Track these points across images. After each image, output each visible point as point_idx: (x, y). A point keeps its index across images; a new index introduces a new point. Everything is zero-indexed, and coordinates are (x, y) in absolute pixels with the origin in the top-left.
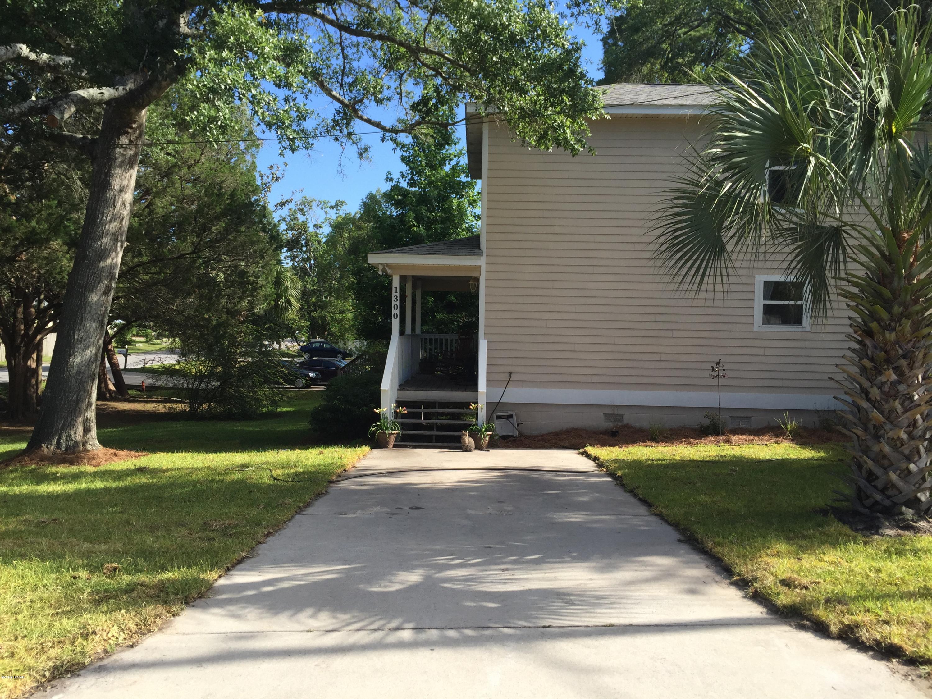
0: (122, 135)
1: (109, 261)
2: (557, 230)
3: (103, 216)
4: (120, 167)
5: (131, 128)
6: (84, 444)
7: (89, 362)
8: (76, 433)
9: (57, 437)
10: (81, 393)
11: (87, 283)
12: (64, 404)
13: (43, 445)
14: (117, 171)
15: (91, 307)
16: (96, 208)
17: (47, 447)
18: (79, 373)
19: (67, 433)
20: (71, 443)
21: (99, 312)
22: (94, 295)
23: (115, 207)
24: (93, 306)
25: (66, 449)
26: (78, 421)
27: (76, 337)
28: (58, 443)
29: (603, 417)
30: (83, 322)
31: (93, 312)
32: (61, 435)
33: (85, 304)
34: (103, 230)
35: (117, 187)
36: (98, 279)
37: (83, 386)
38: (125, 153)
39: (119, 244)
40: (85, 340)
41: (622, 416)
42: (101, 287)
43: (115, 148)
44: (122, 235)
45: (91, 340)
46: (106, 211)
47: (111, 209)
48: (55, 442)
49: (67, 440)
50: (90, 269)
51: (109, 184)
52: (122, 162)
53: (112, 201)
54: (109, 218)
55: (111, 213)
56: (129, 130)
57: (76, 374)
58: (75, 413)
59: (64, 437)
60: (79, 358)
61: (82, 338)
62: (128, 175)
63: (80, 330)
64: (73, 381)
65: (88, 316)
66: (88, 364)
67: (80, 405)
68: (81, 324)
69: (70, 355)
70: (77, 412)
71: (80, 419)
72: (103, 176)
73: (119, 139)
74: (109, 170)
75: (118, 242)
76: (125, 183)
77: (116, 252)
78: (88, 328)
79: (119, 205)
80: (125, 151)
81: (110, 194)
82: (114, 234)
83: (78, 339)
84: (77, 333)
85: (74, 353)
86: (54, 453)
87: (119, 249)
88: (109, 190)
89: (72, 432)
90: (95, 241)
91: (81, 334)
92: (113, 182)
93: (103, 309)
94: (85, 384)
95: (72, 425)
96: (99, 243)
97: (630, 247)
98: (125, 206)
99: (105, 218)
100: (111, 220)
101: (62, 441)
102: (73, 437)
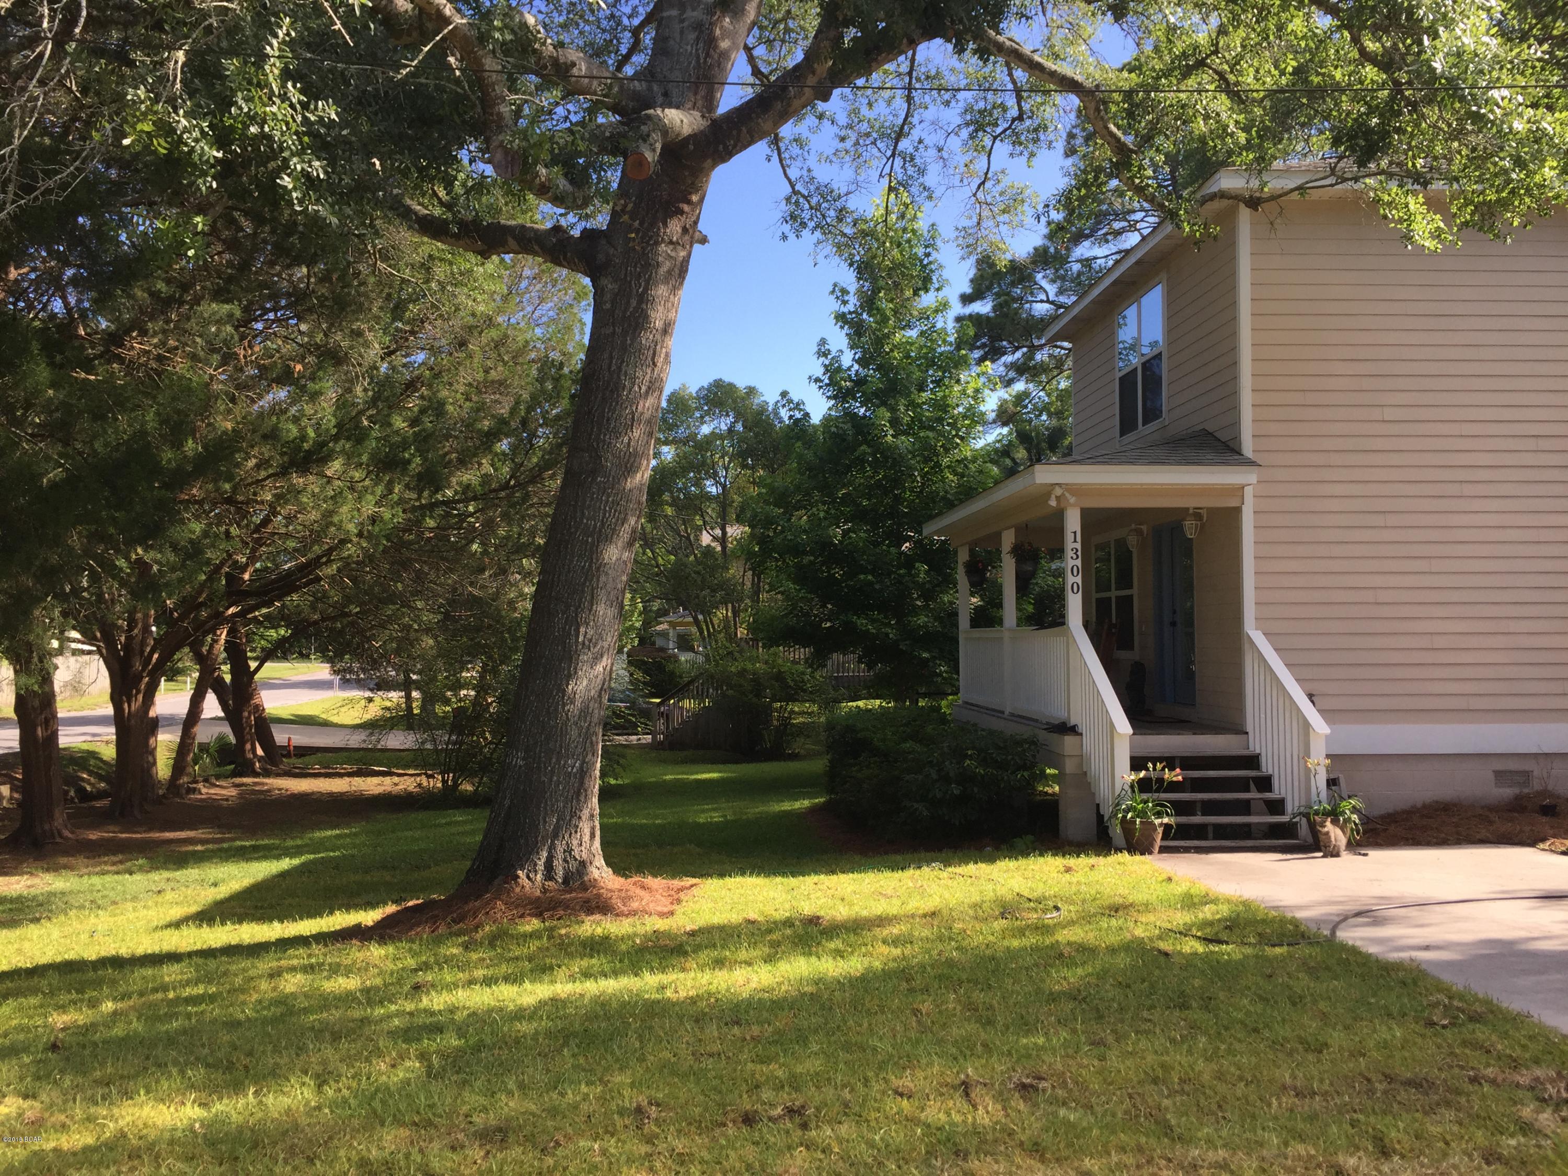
0: (671, 217)
2: (1389, 414)
3: (633, 383)
4: (666, 281)
5: (689, 202)
8: (581, 844)
9: (546, 854)
11: (603, 524)
12: (558, 783)
13: (520, 872)
14: (659, 292)
15: (607, 574)
16: (620, 368)
17: (528, 877)
18: (585, 714)
19: (564, 845)
20: (573, 866)
22: (612, 549)
23: (655, 364)
24: (610, 572)
25: (566, 881)
26: (585, 819)
27: (581, 639)
28: (549, 867)
29: (1491, 776)
30: (594, 607)
31: (609, 584)
32: (552, 849)
33: (598, 569)
34: (633, 414)
35: (659, 324)
38: (673, 254)
40: (595, 644)
41: (1527, 774)
43: (657, 243)
46: (639, 373)
47: (649, 371)
48: (541, 864)
49: (565, 860)
50: (608, 496)
51: (646, 317)
52: (669, 272)
53: (650, 353)
54: (644, 388)
55: (647, 378)
56: (686, 208)
57: (580, 717)
58: (578, 800)
59: (559, 852)
60: (584, 683)
61: (590, 641)
63: (587, 624)
64: (574, 733)
65: (602, 595)
68: (590, 611)
69: (569, 677)
70: (582, 799)
72: (634, 303)
73: (665, 225)
74: (646, 289)
78: (601, 619)
80: (674, 249)
81: (646, 338)
83: (584, 643)
84: (582, 630)
85: (576, 673)
86: (543, 889)
88: (645, 330)
89: (575, 842)
90: (618, 435)
91: (590, 632)
92: (653, 314)
95: (571, 825)
96: (626, 440)
97: (1531, 444)
99: (636, 388)
100: (647, 392)
101: (555, 863)
102: (576, 853)
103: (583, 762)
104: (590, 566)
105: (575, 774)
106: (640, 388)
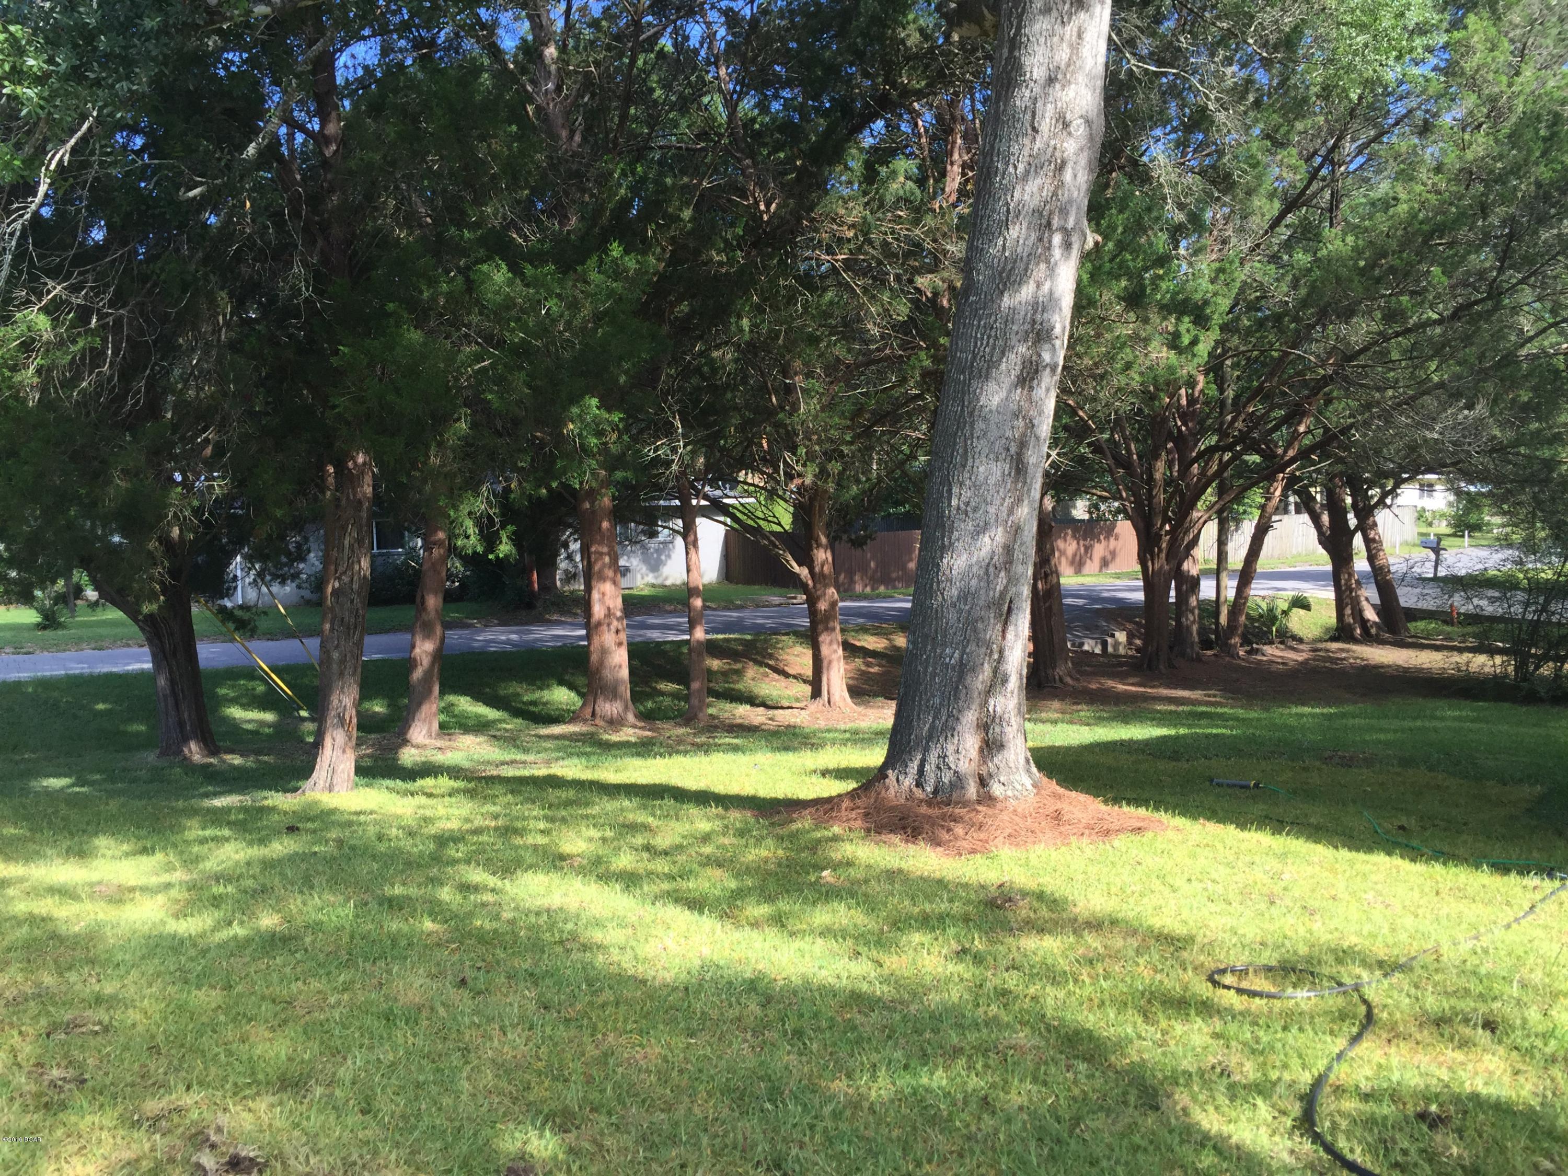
1: (1026, 292)
3: (1007, 164)
4: (1047, 11)
6: (983, 782)
7: (989, 569)
8: (957, 752)
9: (919, 757)
10: (972, 647)
11: (974, 357)
12: (934, 674)
14: (1037, 27)
15: (985, 419)
16: (992, 147)
18: (965, 595)
19: (939, 750)
20: (947, 777)
21: (1009, 434)
22: (992, 386)
23: (1036, 131)
24: (994, 418)
25: (936, 792)
26: (964, 721)
27: (954, 502)
28: (921, 771)
30: (970, 463)
31: (993, 433)
32: (926, 750)
33: (971, 414)
34: (1008, 204)
35: (1039, 73)
36: (1001, 342)
37: (975, 630)
39: (1057, 239)
40: (975, 510)
42: (1011, 365)
44: (1064, 212)
45: (992, 510)
46: (1015, 149)
48: (913, 767)
49: (939, 768)
50: (979, 318)
51: (1019, 69)
53: (1028, 117)
54: (1021, 168)
55: (1026, 152)
57: (959, 598)
58: (957, 698)
59: (933, 758)
60: (964, 557)
61: (967, 504)
62: (1070, 30)
63: (961, 484)
64: (952, 616)
65: (981, 445)
66: (987, 573)
67: (968, 680)
68: (964, 466)
69: (943, 549)
70: (962, 696)
71: (970, 717)
72: (1005, 51)
74: (1019, 28)
75: (1052, 232)
76: (1063, 55)
77: (1048, 262)
78: (981, 478)
79: (1046, 124)
81: (1022, 98)
82: (1037, 212)
84: (955, 490)
85: (951, 544)
86: (910, 796)
87: (1057, 253)
88: (1019, 86)
89: (950, 748)
91: (967, 494)
92: (1027, 61)
93: (1020, 423)
94: (980, 625)
95: (948, 729)
96: (998, 242)
98: (1066, 125)
99: (1011, 169)
100: (1027, 172)
101: (927, 767)
102: (951, 759)
103: (963, 653)
104: (962, 410)
105: (953, 668)
106: (1016, 168)
